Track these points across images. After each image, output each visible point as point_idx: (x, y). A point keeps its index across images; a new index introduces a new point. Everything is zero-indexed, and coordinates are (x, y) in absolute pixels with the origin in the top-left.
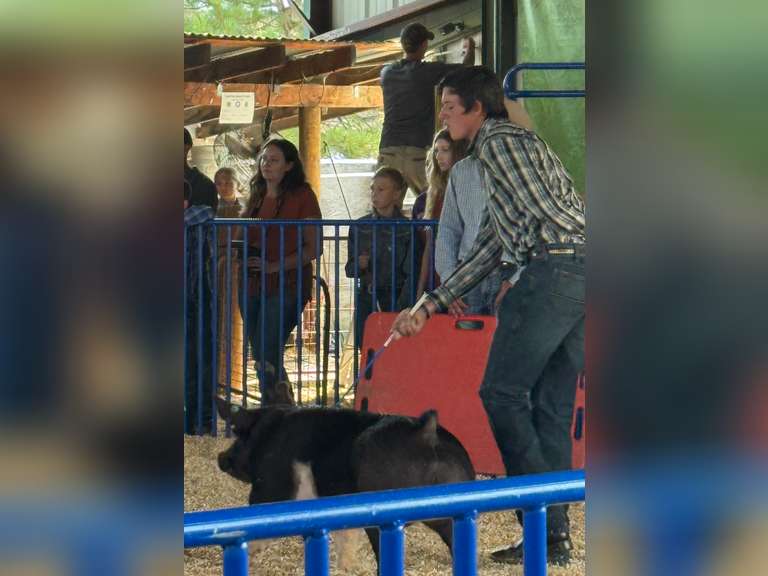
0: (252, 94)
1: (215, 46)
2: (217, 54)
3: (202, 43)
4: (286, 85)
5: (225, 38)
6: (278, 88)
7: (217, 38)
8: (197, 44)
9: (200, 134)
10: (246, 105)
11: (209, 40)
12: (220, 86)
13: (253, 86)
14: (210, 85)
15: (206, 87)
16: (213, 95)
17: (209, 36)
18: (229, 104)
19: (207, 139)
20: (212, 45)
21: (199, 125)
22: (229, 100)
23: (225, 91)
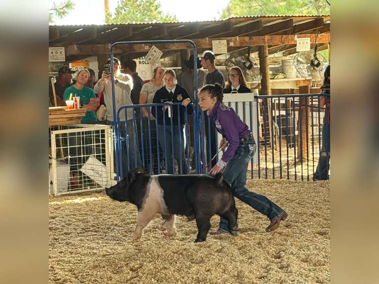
0: (309, 39)
1: (295, 20)
2: (295, 23)
3: (289, 19)
4: (323, 34)
5: (299, 16)
6: (319, 35)
7: (296, 17)
8: (288, 19)
9: (285, 55)
10: (307, 43)
11: (292, 18)
12: (296, 36)
13: (309, 35)
14: (292, 36)
15: (290, 36)
16: (293, 40)
17: (292, 16)
18: (300, 43)
19: (288, 56)
20: (294, 20)
21: (284, 51)
22: (300, 41)
23: (298, 38)
